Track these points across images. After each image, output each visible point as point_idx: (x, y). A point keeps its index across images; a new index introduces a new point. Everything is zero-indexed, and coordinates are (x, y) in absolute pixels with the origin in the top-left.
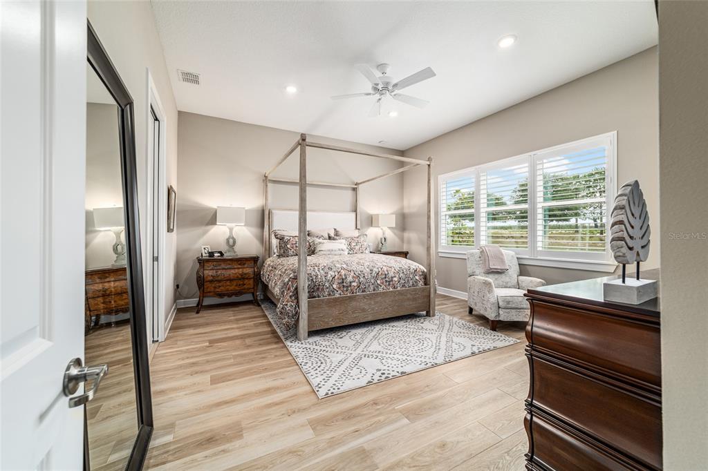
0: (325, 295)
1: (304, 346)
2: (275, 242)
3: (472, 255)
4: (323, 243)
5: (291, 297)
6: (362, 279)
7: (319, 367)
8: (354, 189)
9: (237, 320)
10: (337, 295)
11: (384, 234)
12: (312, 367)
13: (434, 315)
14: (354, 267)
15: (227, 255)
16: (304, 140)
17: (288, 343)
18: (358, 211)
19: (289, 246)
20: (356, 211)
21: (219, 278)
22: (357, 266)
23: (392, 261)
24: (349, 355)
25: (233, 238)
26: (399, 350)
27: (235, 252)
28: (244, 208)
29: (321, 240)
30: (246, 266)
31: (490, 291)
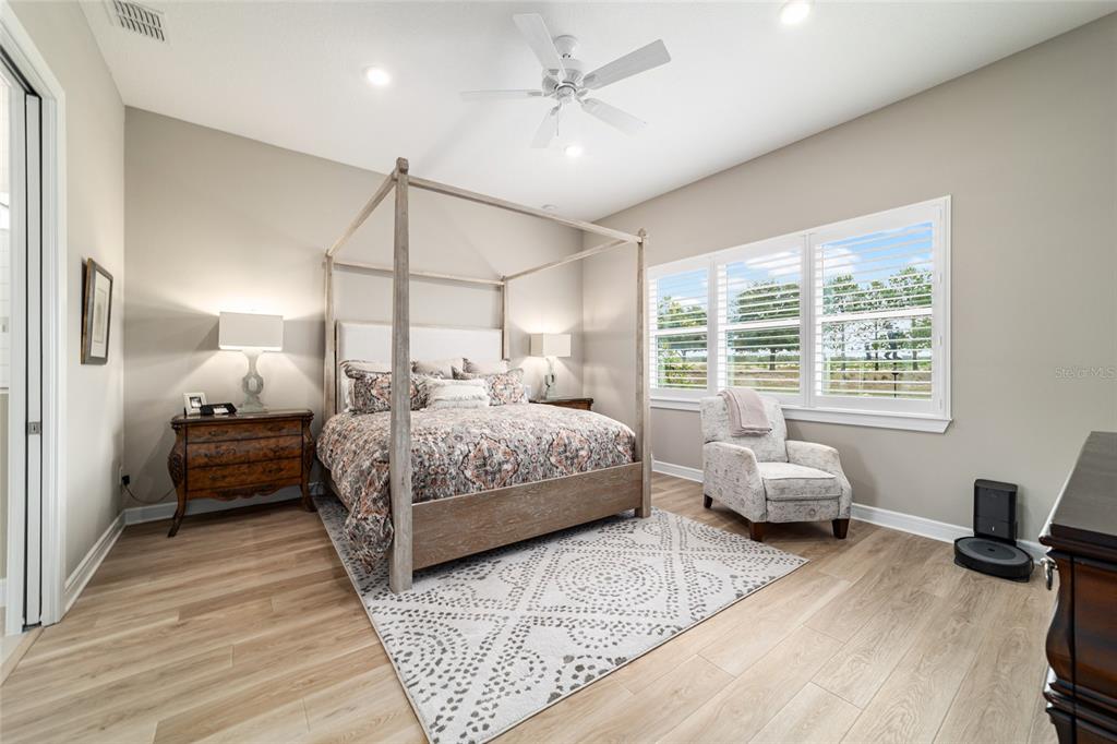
0: (448, 494)
1: (404, 606)
2: (346, 384)
3: (711, 405)
4: (444, 385)
5: (375, 501)
6: (522, 456)
7: (438, 663)
8: (500, 289)
9: (260, 548)
10: (473, 492)
11: (551, 368)
12: (422, 665)
13: (648, 516)
14: (507, 433)
15: (241, 412)
16: (403, 171)
17: (369, 602)
18: (505, 327)
19: (374, 392)
20: (502, 328)
21: (224, 460)
22: (511, 430)
23: (575, 419)
24: (502, 622)
25: (257, 376)
26: (600, 600)
27: (262, 405)
28: (281, 317)
29: (439, 380)
30: (285, 432)
31: (751, 470)
